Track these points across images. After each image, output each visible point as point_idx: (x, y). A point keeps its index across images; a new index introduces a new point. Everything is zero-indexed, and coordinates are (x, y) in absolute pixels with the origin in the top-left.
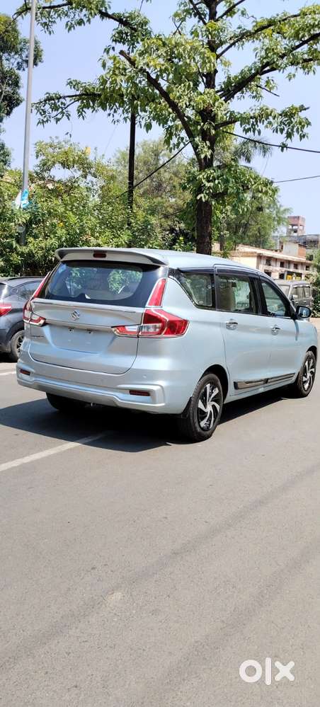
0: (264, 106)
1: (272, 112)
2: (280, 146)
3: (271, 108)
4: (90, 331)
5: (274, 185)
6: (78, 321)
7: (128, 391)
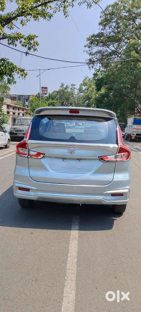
0: (19, 33)
1: (23, 36)
2: (25, 53)
3: (22, 34)
4: (79, 159)
5: (25, 72)
6: (74, 154)
7: (110, 195)
